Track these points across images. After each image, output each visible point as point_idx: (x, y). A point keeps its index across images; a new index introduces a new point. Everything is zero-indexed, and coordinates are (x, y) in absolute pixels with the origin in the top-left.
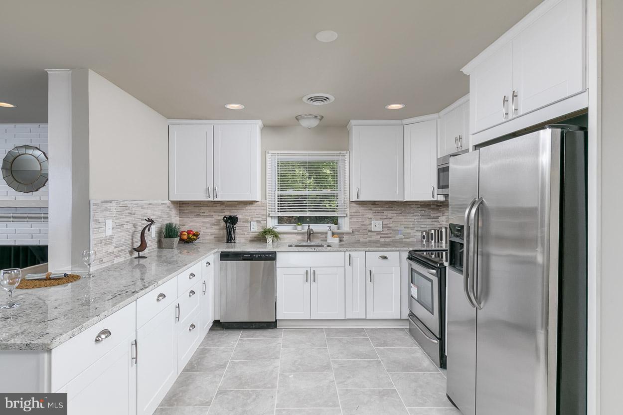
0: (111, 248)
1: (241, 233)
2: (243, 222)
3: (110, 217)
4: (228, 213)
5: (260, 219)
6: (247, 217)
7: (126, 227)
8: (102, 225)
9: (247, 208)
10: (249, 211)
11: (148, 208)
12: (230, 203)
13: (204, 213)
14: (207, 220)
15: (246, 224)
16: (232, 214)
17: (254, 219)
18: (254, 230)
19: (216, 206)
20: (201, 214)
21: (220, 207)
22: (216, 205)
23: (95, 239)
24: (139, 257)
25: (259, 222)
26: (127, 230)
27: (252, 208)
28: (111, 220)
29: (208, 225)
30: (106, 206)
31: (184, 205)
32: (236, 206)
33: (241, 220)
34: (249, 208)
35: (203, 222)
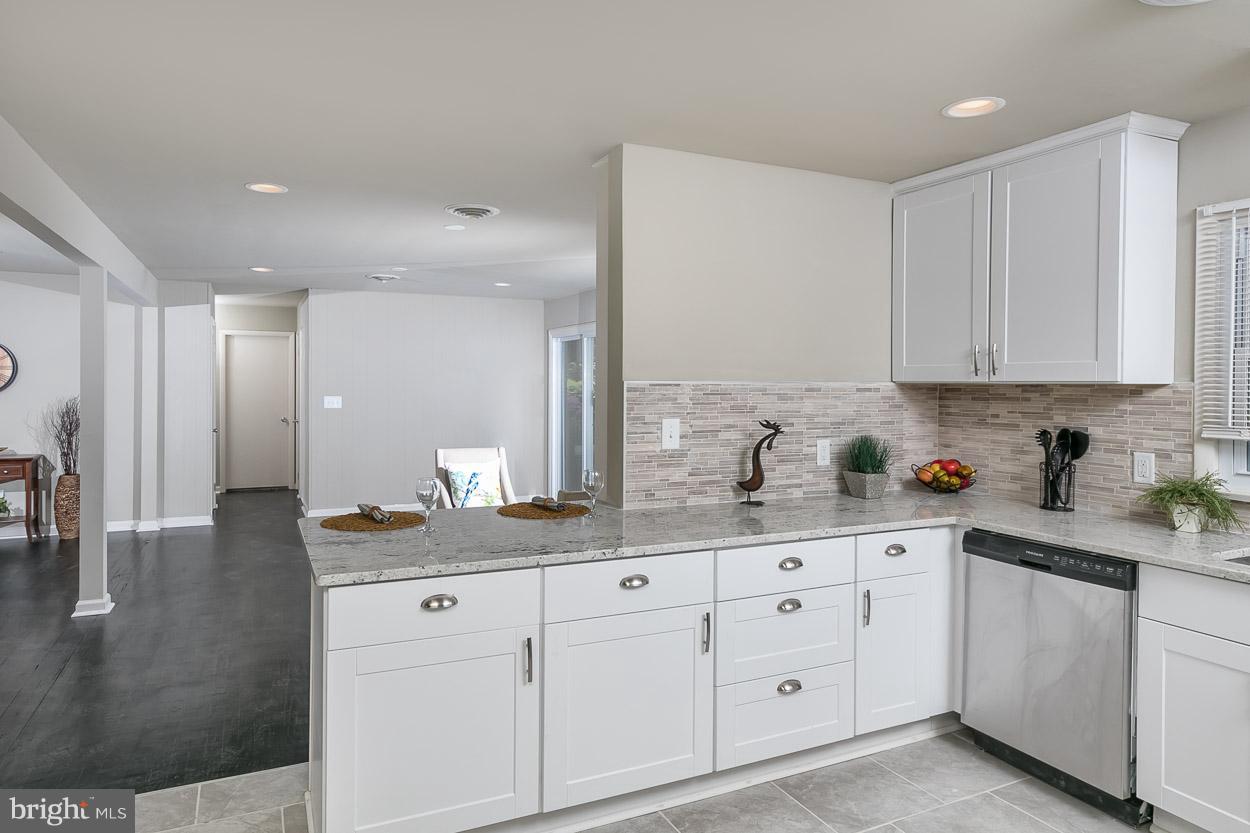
0: (678, 475)
1: (1102, 483)
2: (1107, 451)
3: (673, 415)
4: (1059, 420)
5: (1170, 446)
6: (1120, 437)
7: (723, 436)
8: (653, 428)
9: (1122, 407)
10: (1129, 419)
11: (802, 398)
12: (1067, 392)
13: (997, 416)
14: (1004, 436)
15: (1117, 459)
16: (1073, 425)
17: (1146, 443)
18: (1145, 480)
19: (1028, 400)
20: (989, 420)
21: (1037, 403)
22: (1027, 395)
23: (632, 452)
24: (749, 503)
25: (1163, 456)
26: (728, 443)
27: (1137, 408)
28: (678, 420)
29: (1006, 451)
30: (662, 392)
31: (949, 395)
32: (1086, 401)
33: (1104, 446)
34: (1130, 408)
35: (993, 442)
